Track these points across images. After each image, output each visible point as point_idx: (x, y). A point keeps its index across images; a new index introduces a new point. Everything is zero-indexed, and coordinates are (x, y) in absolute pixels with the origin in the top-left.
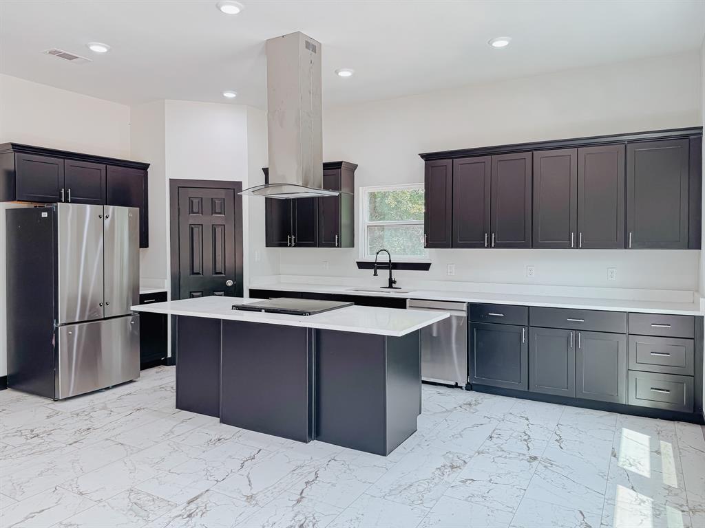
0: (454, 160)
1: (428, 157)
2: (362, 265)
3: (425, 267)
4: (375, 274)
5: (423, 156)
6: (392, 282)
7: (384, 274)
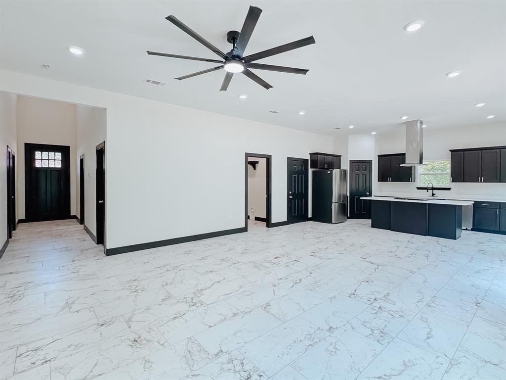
0: (465, 152)
1: (452, 151)
2: (418, 188)
3: (449, 189)
4: (427, 191)
5: (450, 150)
6: (433, 195)
7: (430, 191)
